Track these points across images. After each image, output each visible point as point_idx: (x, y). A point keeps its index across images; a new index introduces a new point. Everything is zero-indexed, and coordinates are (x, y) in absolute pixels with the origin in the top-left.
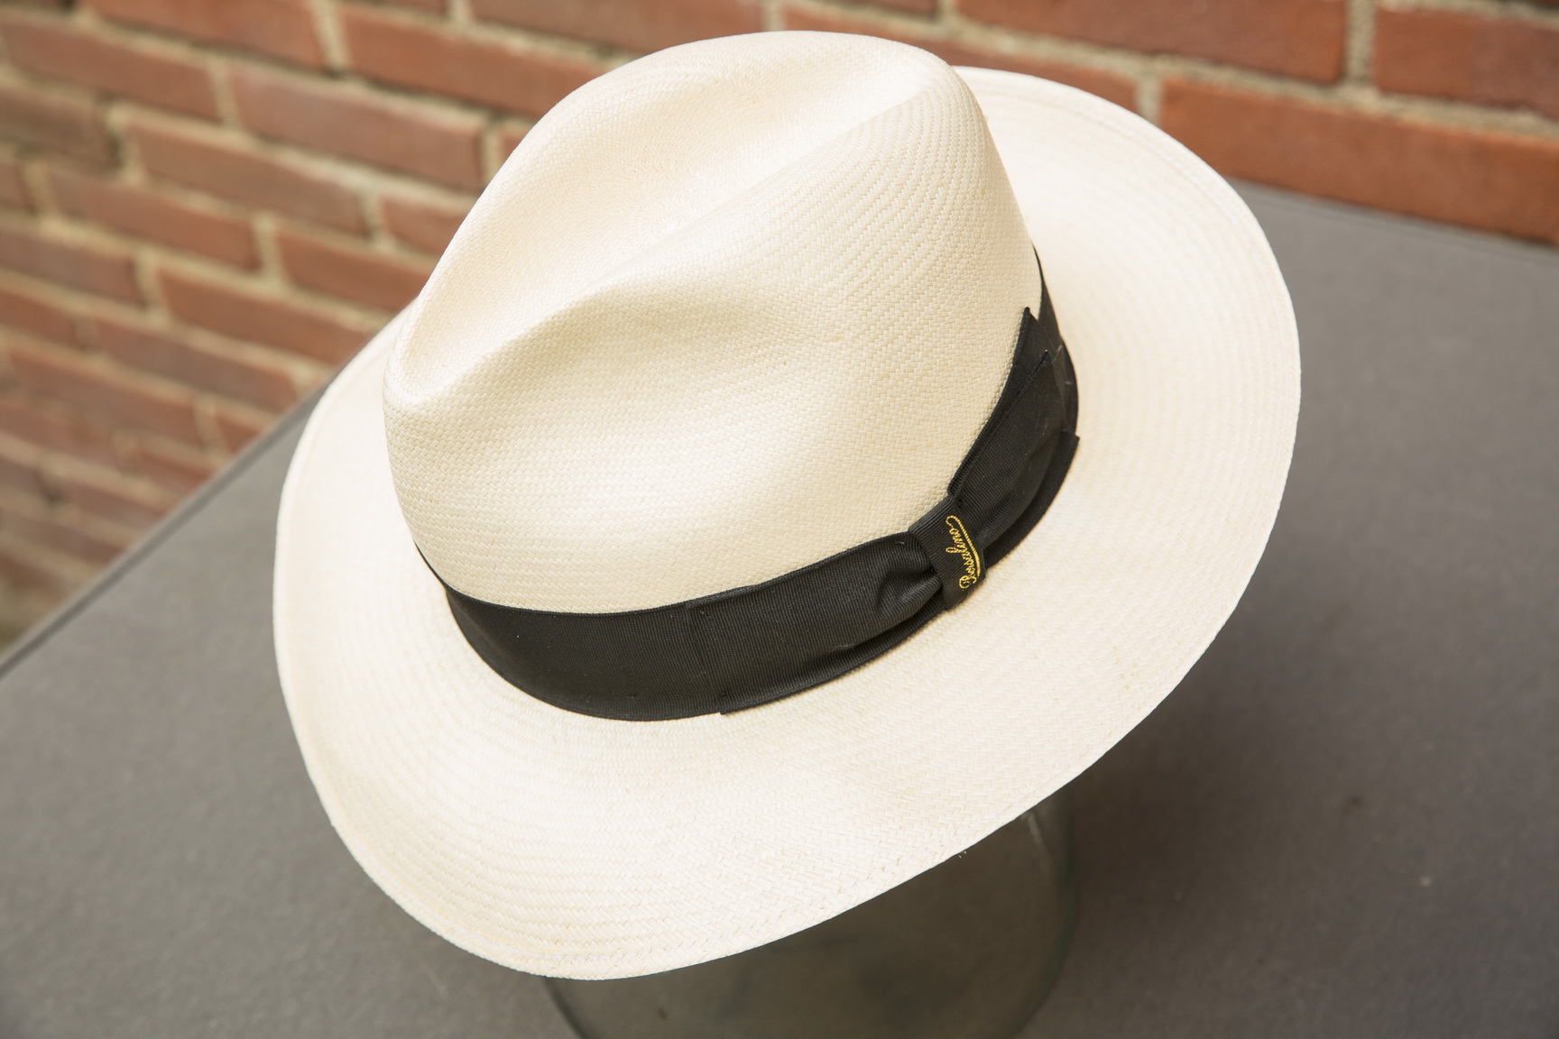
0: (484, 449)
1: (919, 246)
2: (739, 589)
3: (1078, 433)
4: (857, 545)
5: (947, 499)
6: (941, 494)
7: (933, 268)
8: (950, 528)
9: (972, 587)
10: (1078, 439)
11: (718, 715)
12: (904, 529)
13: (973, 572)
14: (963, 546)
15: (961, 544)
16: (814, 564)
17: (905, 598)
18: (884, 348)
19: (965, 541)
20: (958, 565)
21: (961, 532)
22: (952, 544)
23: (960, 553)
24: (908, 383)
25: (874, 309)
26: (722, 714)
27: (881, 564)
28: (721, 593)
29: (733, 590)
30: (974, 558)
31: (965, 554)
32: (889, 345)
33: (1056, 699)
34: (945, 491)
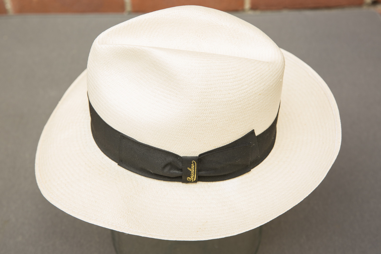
0: (104, 66)
1: (229, 94)
2: (134, 139)
3: (252, 170)
4: (167, 151)
5: (197, 157)
6: (197, 155)
7: (229, 102)
8: (192, 164)
9: (191, 182)
10: (250, 171)
11: (117, 164)
12: (181, 155)
13: (193, 178)
14: (193, 170)
15: (193, 169)
16: (154, 147)
17: (172, 171)
18: (201, 110)
19: (194, 170)
20: (189, 174)
21: (195, 167)
22: (191, 168)
23: (191, 172)
24: (202, 122)
25: (205, 100)
26: (118, 165)
27: (170, 159)
28: (130, 137)
29: (133, 138)
30: (194, 175)
31: (192, 172)
32: (203, 110)
33: (183, 221)
34: (198, 155)
